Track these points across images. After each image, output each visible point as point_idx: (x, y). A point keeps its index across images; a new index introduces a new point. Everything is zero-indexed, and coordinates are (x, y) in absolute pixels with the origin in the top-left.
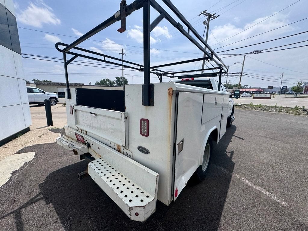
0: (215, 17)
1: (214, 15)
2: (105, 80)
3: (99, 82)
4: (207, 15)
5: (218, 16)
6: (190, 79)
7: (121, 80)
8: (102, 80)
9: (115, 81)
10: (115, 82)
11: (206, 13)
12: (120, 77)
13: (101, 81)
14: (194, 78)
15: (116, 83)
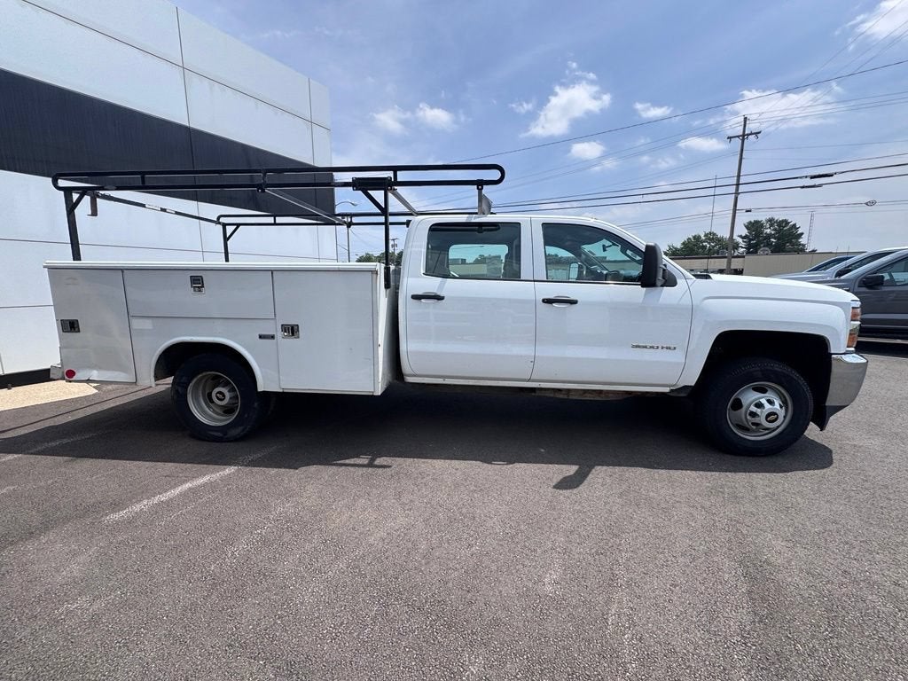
2: (699, 237)
3: (679, 246)
7: (768, 231)
8: (689, 239)
9: (741, 236)
10: (740, 240)
12: (764, 221)
13: (683, 244)
15: (742, 244)
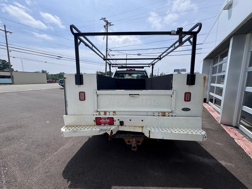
0: (111, 25)
1: (110, 23)
4: (106, 22)
5: (113, 25)
6: (133, 69)
11: (105, 20)
14: (135, 69)
